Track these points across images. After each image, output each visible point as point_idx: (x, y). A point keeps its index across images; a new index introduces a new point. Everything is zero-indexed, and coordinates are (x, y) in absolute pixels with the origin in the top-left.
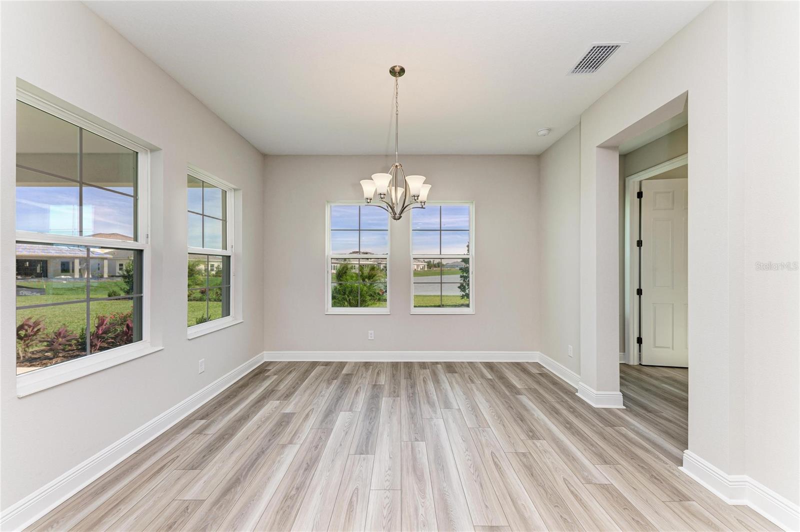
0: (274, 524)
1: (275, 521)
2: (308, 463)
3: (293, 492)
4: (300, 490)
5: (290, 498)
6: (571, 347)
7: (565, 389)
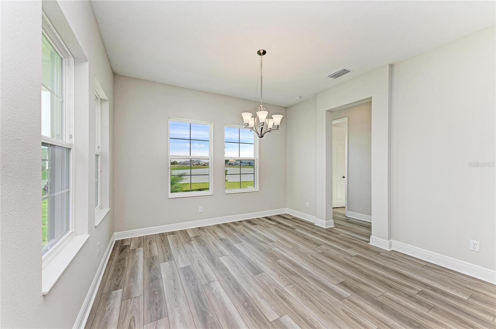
0: (256, 321)
1: (254, 320)
2: (235, 288)
3: (246, 304)
4: (247, 300)
5: (248, 307)
6: (308, 203)
7: (309, 223)
